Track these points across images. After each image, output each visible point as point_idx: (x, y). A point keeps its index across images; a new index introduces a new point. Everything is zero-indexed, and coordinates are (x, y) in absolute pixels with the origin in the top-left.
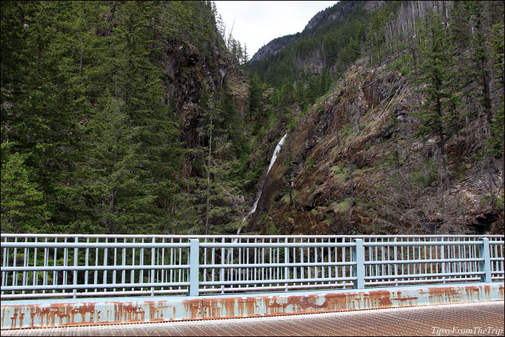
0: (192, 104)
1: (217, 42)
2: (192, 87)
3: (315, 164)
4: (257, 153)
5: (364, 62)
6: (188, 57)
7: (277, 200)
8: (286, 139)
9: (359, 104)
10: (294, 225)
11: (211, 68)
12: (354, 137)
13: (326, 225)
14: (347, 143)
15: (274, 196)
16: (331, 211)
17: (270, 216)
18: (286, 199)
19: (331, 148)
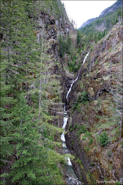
0: (53, 39)
1: (66, 18)
2: (52, 33)
3: (98, 62)
4: (79, 59)
5: (119, 24)
6: (51, 21)
7: (84, 76)
8: (89, 54)
9: (116, 40)
10: (89, 85)
11: (63, 28)
12: (113, 52)
13: (100, 85)
14: (110, 55)
15: (83, 74)
16: (103, 80)
17: (82, 81)
18: (87, 75)
19: (105, 56)
